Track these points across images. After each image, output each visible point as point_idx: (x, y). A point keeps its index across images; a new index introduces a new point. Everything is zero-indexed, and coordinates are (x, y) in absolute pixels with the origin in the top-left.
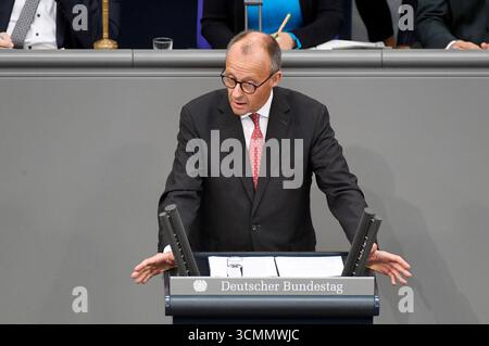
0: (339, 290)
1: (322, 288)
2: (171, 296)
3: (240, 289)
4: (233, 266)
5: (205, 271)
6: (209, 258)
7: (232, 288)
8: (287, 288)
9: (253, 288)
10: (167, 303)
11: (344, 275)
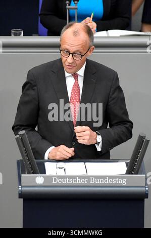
0: (124, 182)
1: (114, 181)
2: (22, 187)
3: (64, 182)
4: (60, 168)
5: (43, 171)
6: (45, 163)
7: (59, 181)
8: (93, 181)
9: (72, 181)
10: (20, 191)
11: (126, 174)
